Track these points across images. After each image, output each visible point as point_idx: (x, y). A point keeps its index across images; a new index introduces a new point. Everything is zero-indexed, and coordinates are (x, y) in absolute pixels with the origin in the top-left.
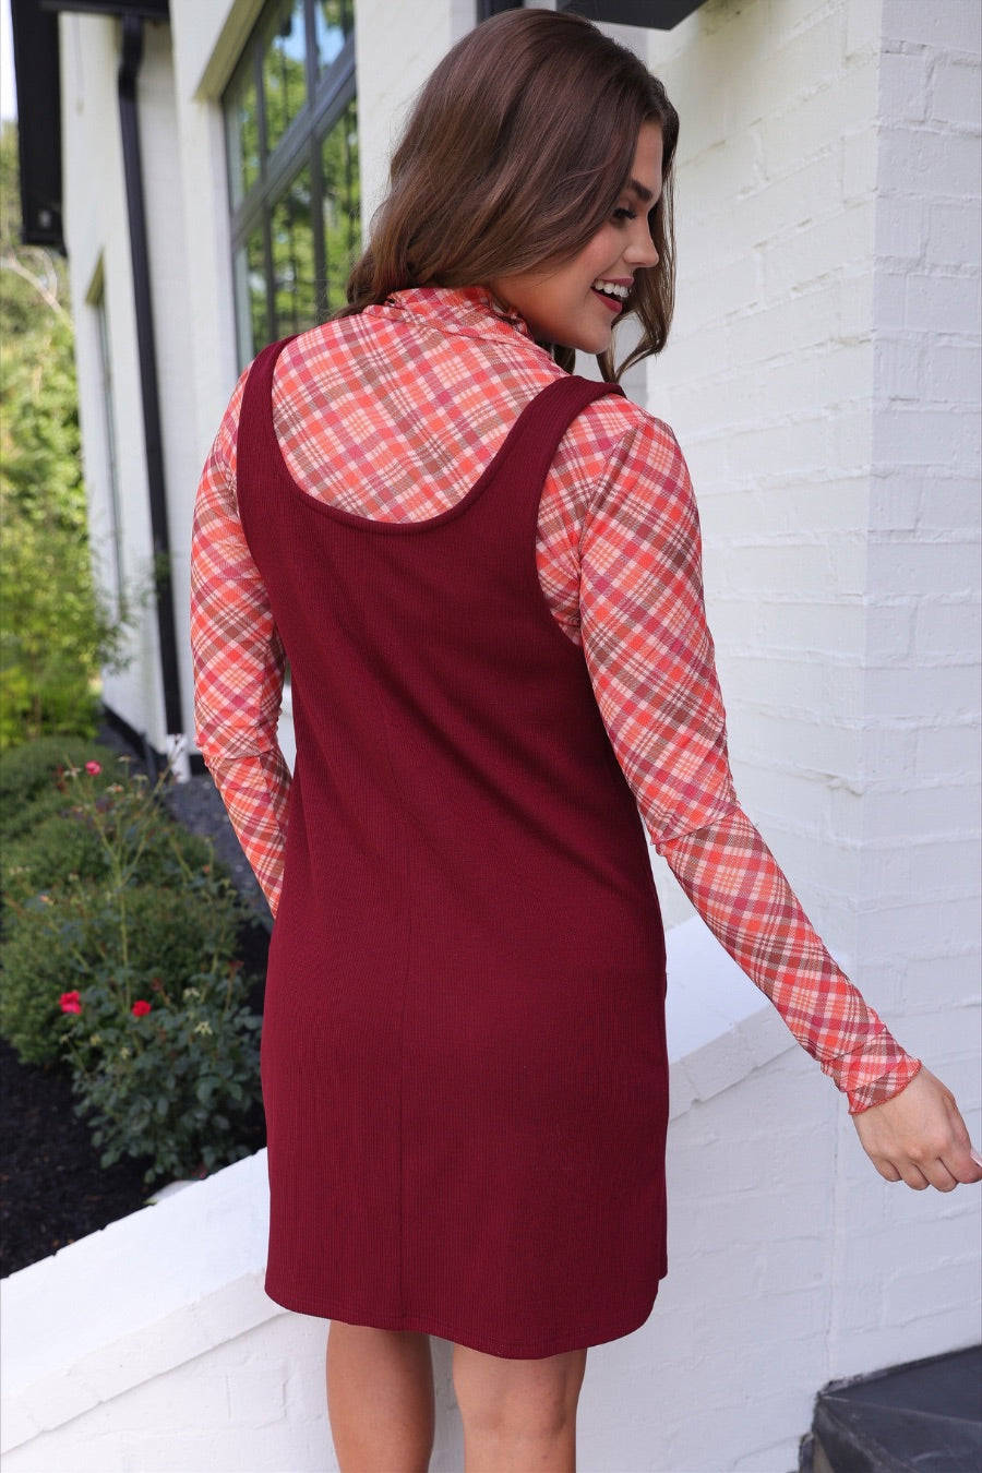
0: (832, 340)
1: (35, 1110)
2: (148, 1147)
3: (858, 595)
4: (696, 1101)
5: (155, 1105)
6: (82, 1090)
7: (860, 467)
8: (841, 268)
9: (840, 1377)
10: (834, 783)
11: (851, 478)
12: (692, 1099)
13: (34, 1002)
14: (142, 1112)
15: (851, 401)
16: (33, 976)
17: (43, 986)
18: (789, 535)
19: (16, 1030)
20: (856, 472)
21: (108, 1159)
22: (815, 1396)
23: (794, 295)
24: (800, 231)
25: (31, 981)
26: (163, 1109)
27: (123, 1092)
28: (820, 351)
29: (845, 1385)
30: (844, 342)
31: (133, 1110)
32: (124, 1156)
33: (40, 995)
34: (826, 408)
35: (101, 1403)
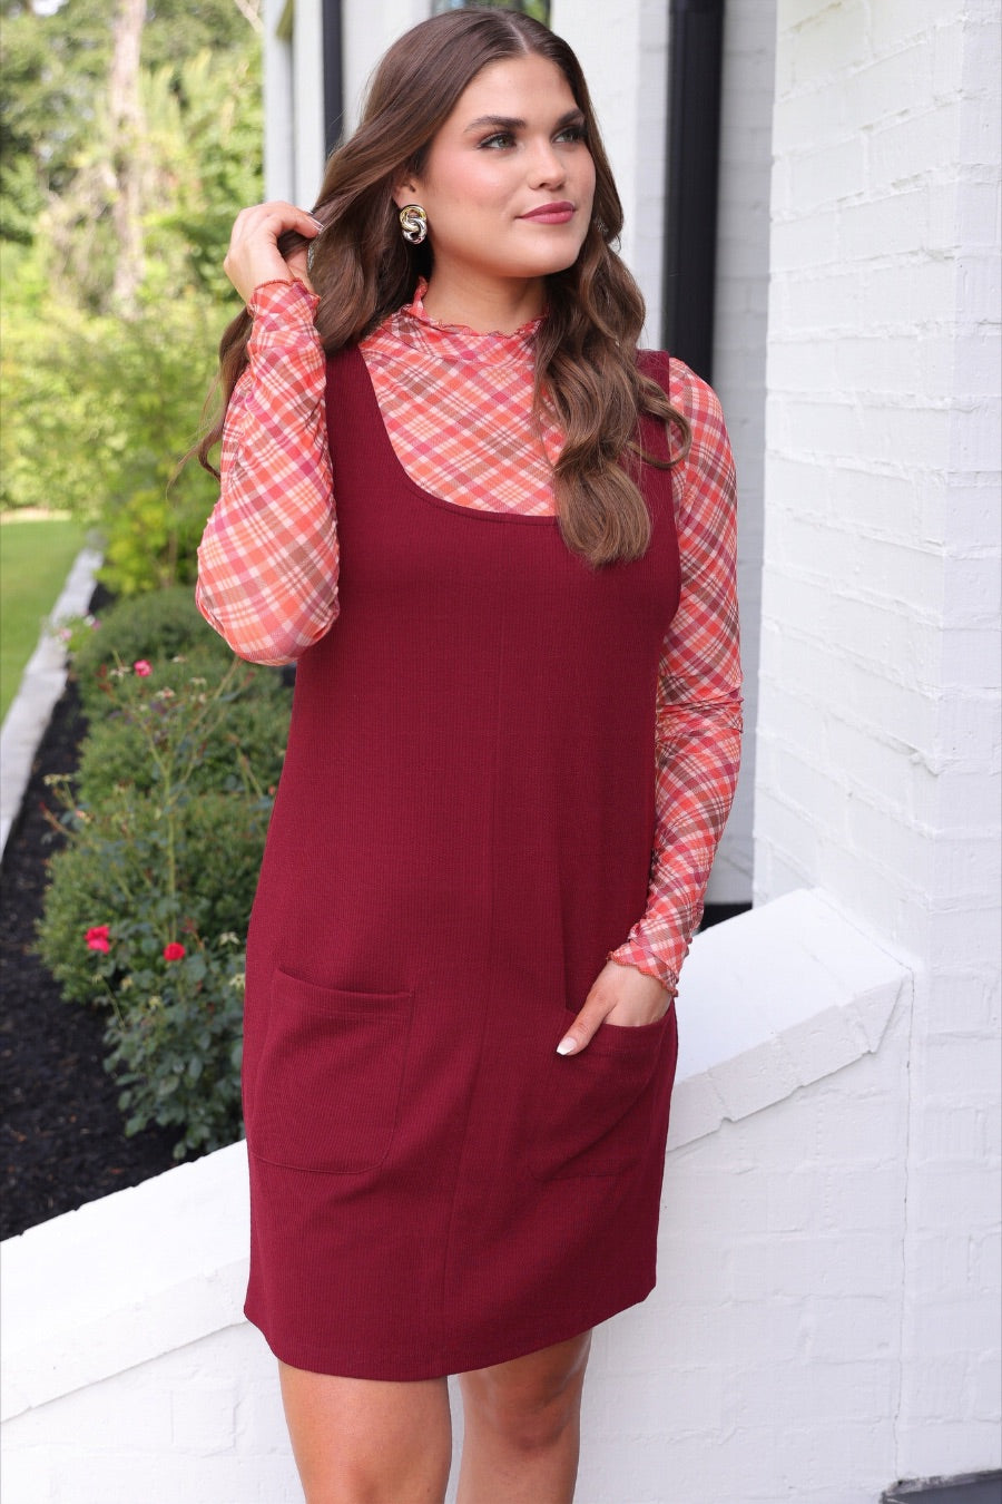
0: (922, 250)
1: (72, 1058)
2: (178, 1115)
3: (938, 544)
4: (727, 1120)
5: (187, 1065)
6: (115, 1040)
7: (942, 399)
8: (931, 171)
9: (913, 1477)
10: (915, 757)
11: (934, 410)
12: (720, 1117)
13: (83, 927)
14: (172, 1073)
15: (937, 323)
16: (84, 896)
17: (94, 908)
18: (884, 464)
19: (62, 960)
20: (939, 405)
21: (134, 1126)
22: (879, 1497)
23: (894, 192)
24: (899, 121)
25: (83, 902)
26: (195, 1070)
27: (152, 1045)
28: (914, 260)
29: (919, 1487)
30: (933, 256)
31: (162, 1069)
32: (152, 1125)
33: (90, 919)
34: (917, 325)
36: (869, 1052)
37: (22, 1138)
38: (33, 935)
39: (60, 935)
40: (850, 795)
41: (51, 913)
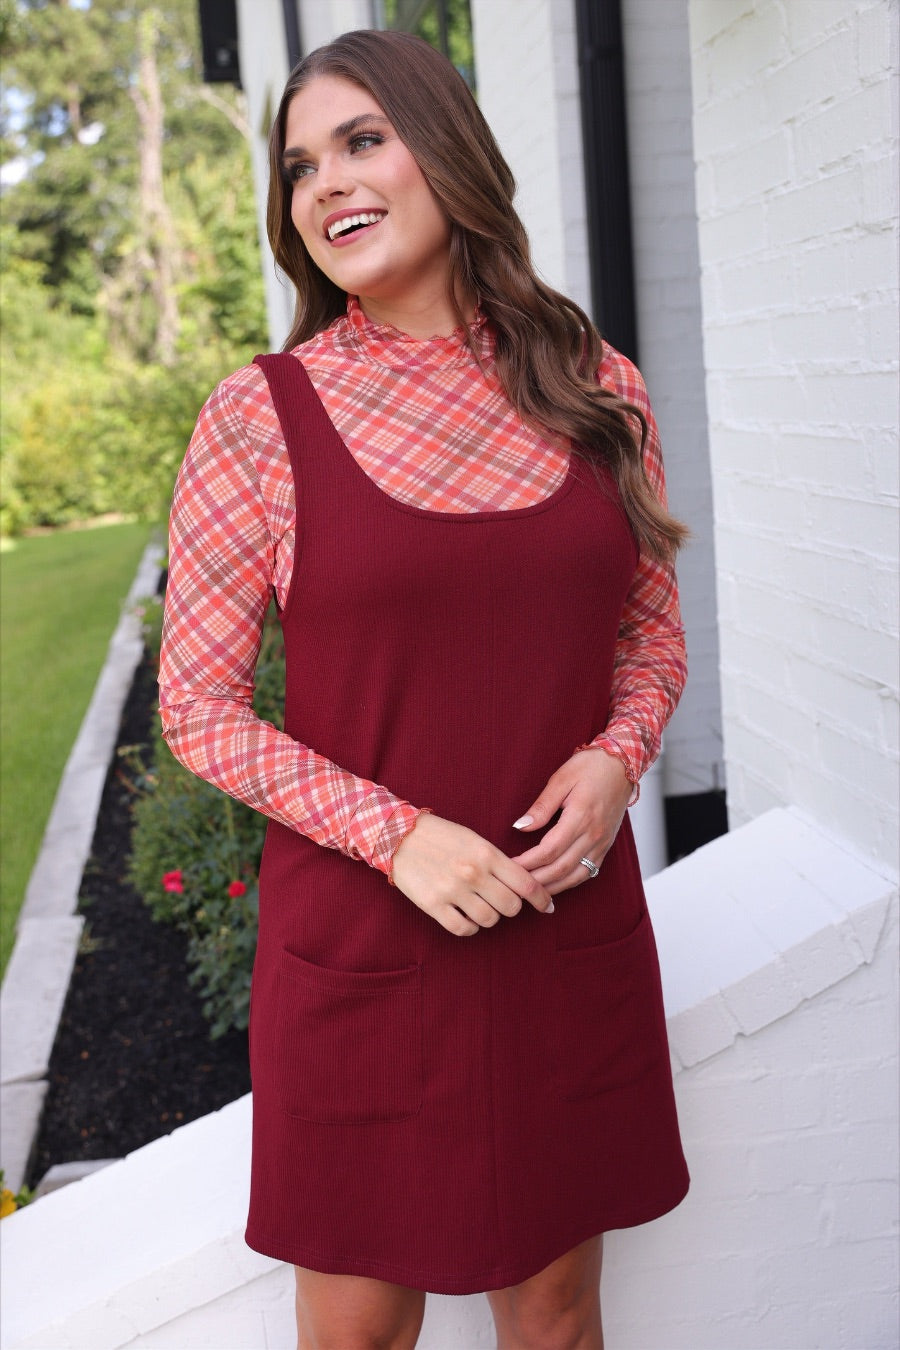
0: (857, 225)
1: (164, 968)
3: (893, 497)
4: (741, 1035)
6: (196, 959)
7: (889, 362)
8: (861, 150)
10: (884, 691)
11: (881, 373)
12: (734, 1033)
13: (164, 861)
14: (244, 988)
15: (878, 292)
16: (163, 836)
17: (172, 846)
18: (830, 427)
19: (150, 888)
20: (887, 367)
21: (218, 1030)
23: (822, 176)
24: (824, 108)
25: (161, 842)
27: (225, 966)
28: (848, 236)
30: (870, 229)
31: (236, 985)
32: (232, 1029)
33: (169, 854)
34: (856, 297)
35: (139, 1335)
36: (865, 964)
37: (128, 1042)
38: (124, 870)
39: (146, 868)
40: (818, 724)
41: (138, 849)
